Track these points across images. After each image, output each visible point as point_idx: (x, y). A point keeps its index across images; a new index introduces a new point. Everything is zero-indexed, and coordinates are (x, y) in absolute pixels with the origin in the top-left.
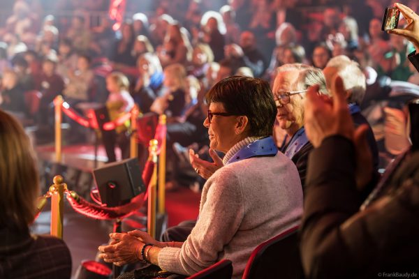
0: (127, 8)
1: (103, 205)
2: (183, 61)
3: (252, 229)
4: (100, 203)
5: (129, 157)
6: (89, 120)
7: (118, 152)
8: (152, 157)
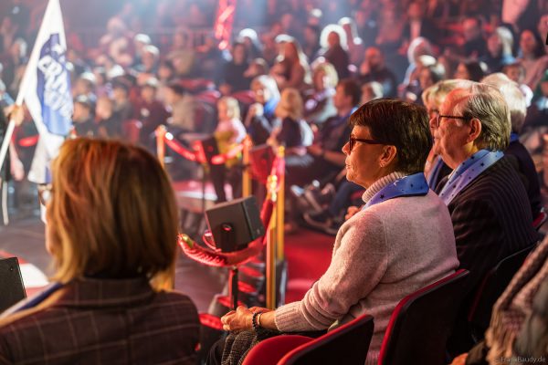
0: (236, 23)
1: (217, 251)
2: (300, 84)
3: (396, 282)
4: (214, 248)
5: (241, 196)
6: (195, 153)
7: (228, 189)
8: (271, 195)
